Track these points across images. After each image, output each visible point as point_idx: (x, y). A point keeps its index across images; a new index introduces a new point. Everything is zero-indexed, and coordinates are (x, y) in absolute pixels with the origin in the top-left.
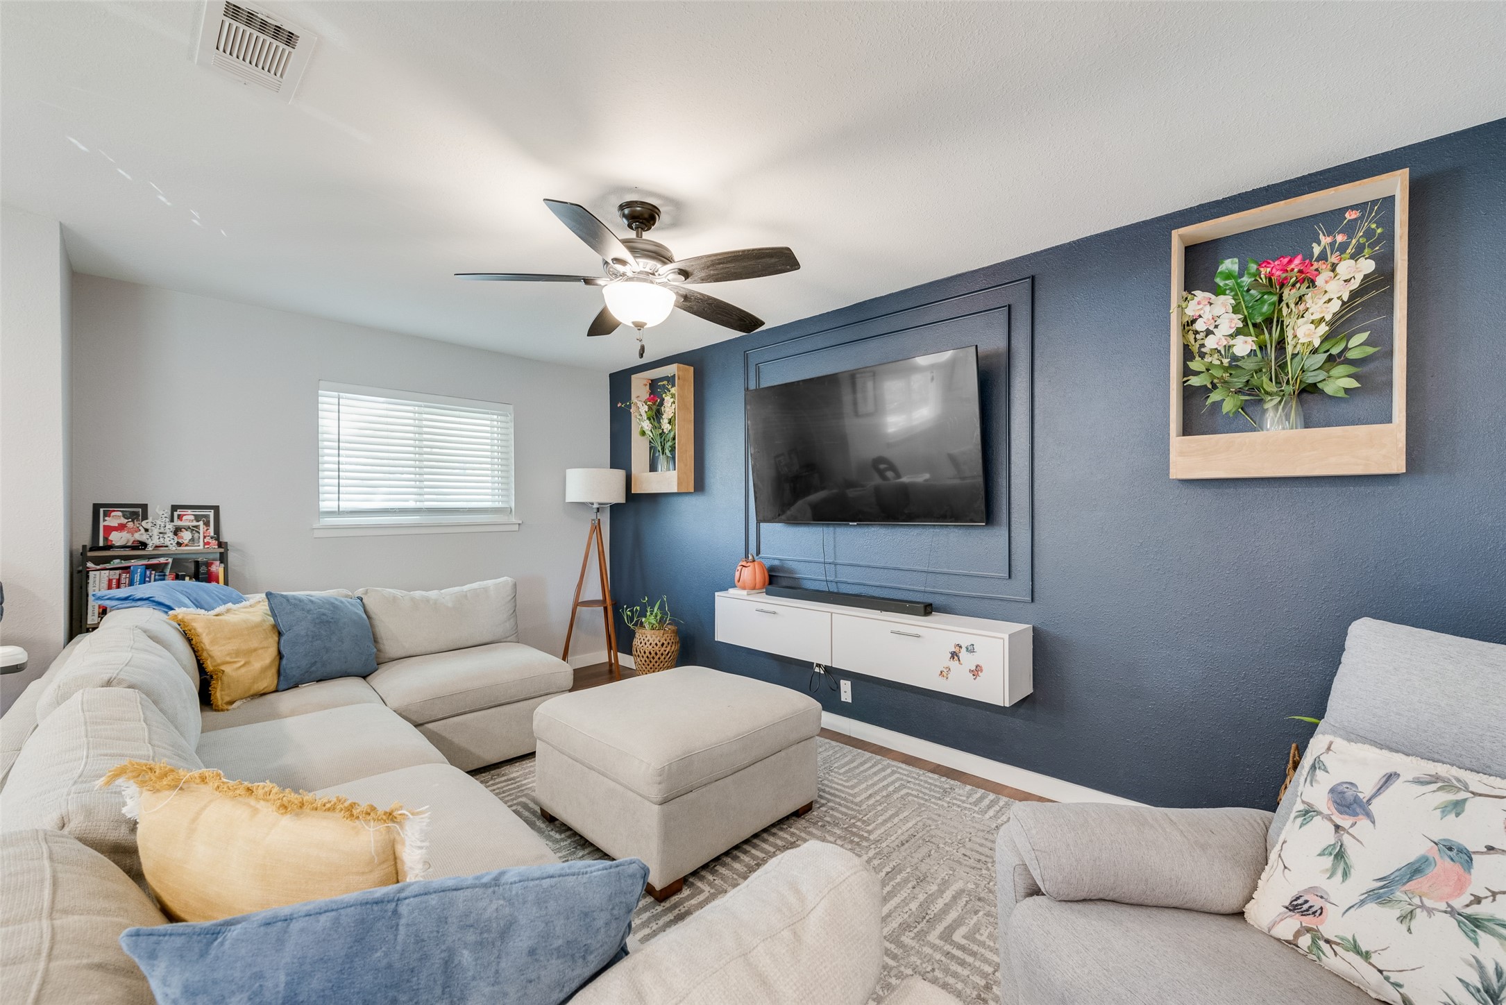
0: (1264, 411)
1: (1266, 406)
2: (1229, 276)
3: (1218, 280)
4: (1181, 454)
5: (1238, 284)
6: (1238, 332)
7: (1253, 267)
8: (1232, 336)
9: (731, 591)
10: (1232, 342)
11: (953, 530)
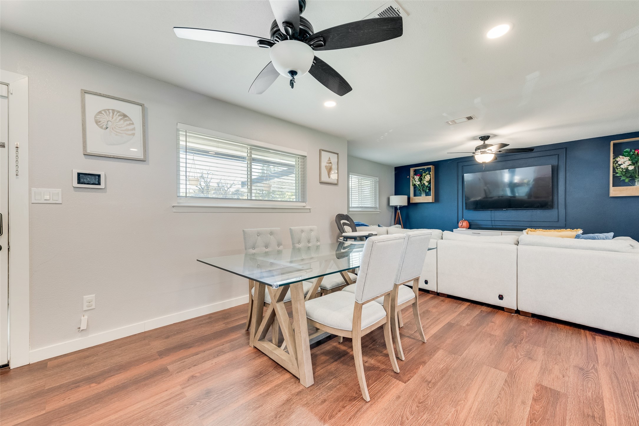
0: (635, 182)
1: (636, 181)
2: (627, 152)
3: (623, 153)
4: (614, 191)
5: (629, 154)
6: (630, 165)
7: (633, 151)
8: (628, 166)
9: (458, 228)
10: (628, 167)
11: (538, 210)
